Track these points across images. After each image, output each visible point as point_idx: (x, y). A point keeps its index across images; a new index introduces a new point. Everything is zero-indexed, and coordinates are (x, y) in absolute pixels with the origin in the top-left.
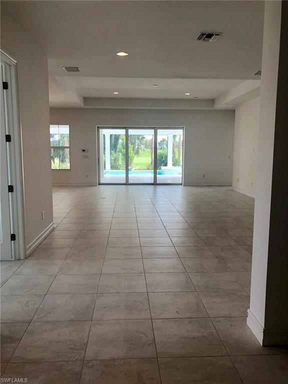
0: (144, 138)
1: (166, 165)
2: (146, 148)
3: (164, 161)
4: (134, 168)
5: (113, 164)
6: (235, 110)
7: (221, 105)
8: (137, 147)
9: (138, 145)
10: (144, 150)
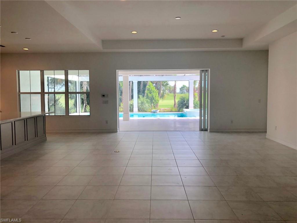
0: (168, 84)
1: (187, 107)
2: (171, 93)
3: (185, 104)
4: (159, 111)
5: (141, 107)
6: (268, 50)
7: (251, 44)
8: (162, 92)
9: (163, 91)
10: (168, 94)
